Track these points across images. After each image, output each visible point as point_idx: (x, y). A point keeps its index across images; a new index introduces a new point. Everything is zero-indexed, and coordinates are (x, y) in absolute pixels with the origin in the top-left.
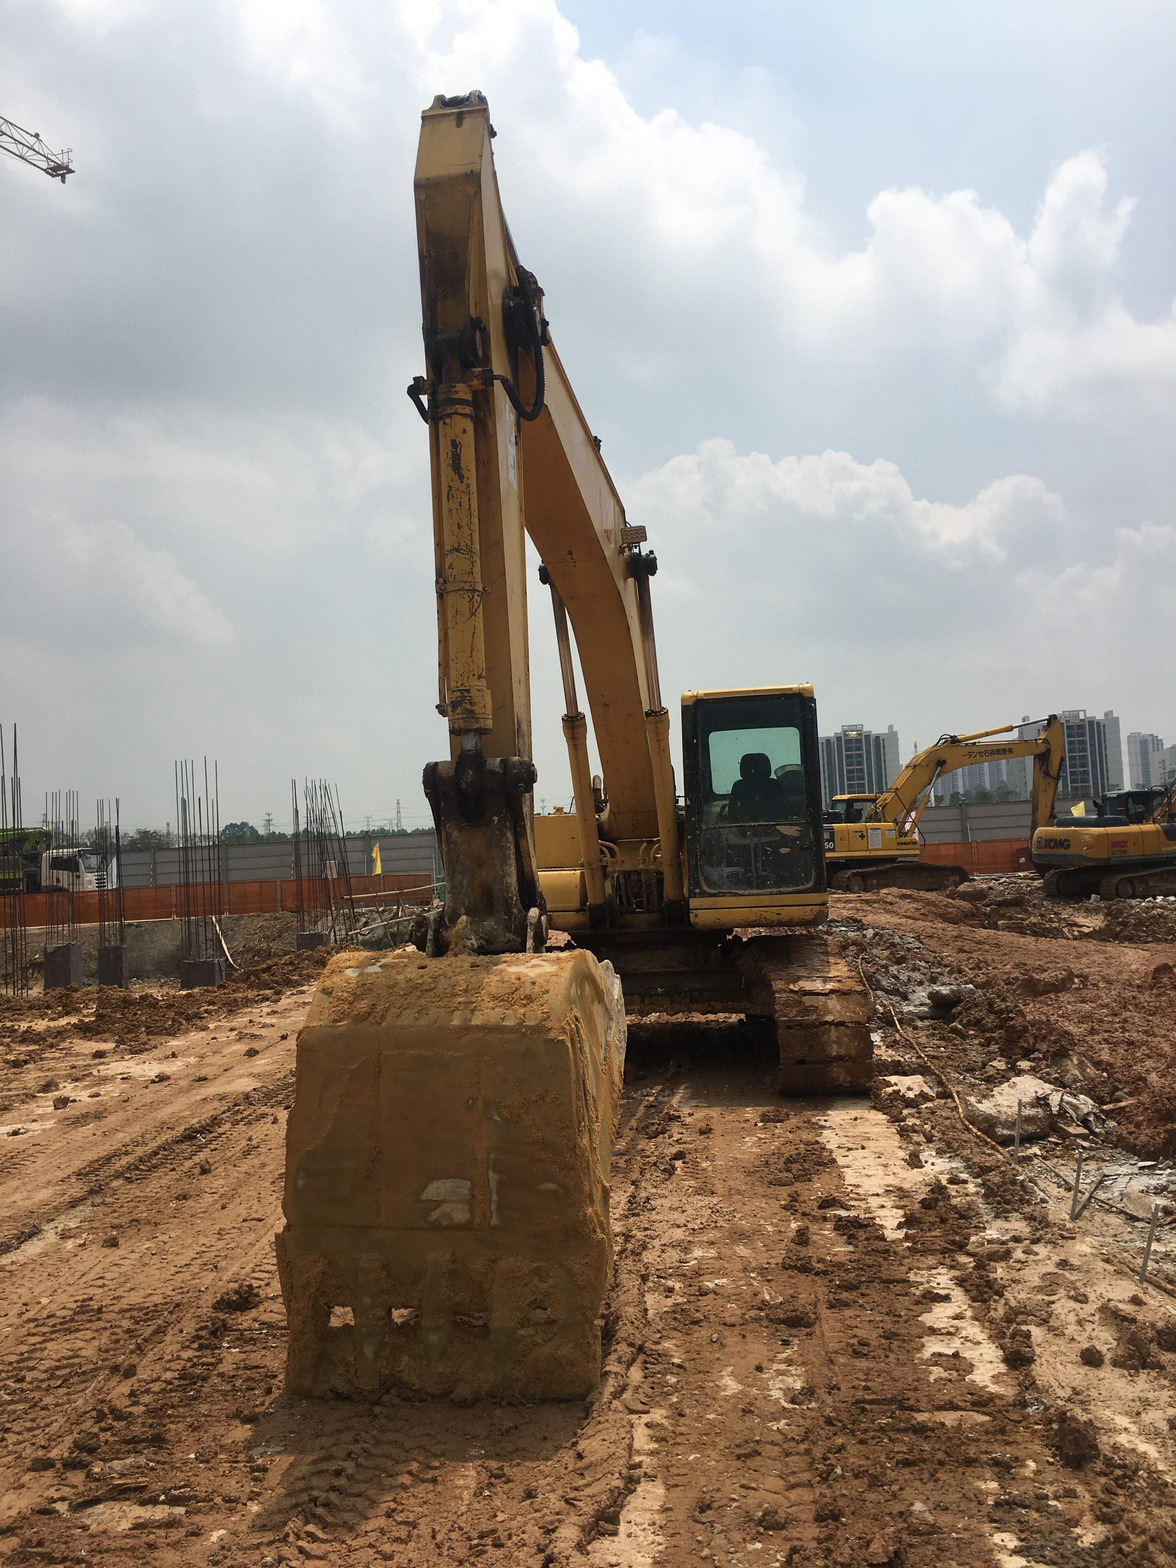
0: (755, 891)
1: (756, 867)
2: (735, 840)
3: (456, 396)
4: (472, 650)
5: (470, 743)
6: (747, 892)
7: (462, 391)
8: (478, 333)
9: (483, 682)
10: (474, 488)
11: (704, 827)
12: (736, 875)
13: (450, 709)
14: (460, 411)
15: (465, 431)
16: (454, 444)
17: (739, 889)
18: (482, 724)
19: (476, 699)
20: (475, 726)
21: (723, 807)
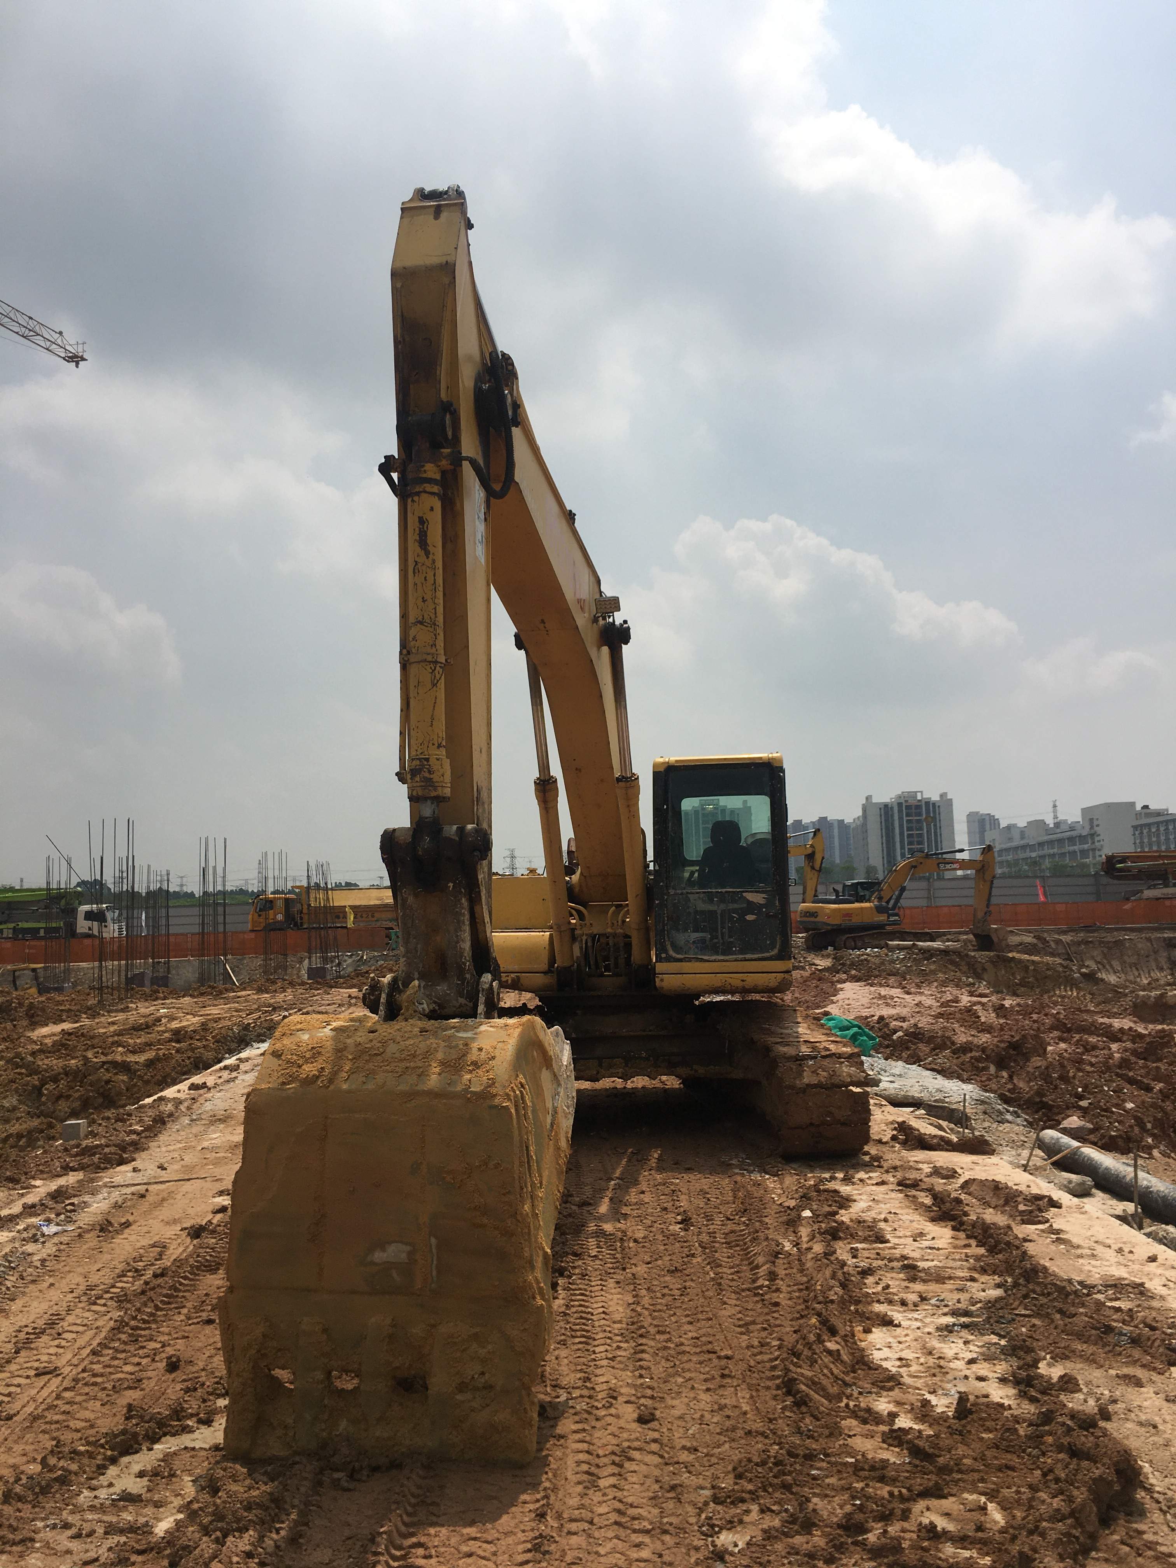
0: (722, 958)
1: (722, 934)
2: (702, 906)
3: (424, 475)
4: (433, 719)
5: (427, 811)
6: (713, 958)
7: (431, 471)
8: (448, 416)
9: (443, 751)
10: (439, 564)
11: (672, 892)
12: (703, 941)
13: (409, 776)
14: (428, 489)
15: (432, 509)
16: (422, 521)
17: (705, 955)
18: (439, 792)
19: (435, 768)
20: (433, 794)
21: (692, 873)
